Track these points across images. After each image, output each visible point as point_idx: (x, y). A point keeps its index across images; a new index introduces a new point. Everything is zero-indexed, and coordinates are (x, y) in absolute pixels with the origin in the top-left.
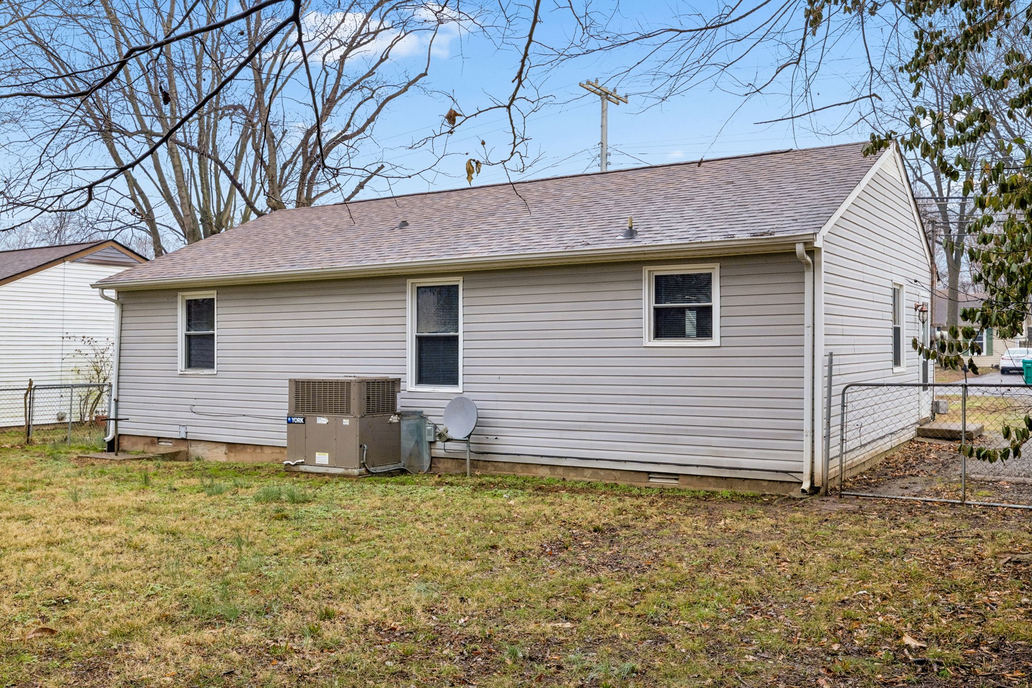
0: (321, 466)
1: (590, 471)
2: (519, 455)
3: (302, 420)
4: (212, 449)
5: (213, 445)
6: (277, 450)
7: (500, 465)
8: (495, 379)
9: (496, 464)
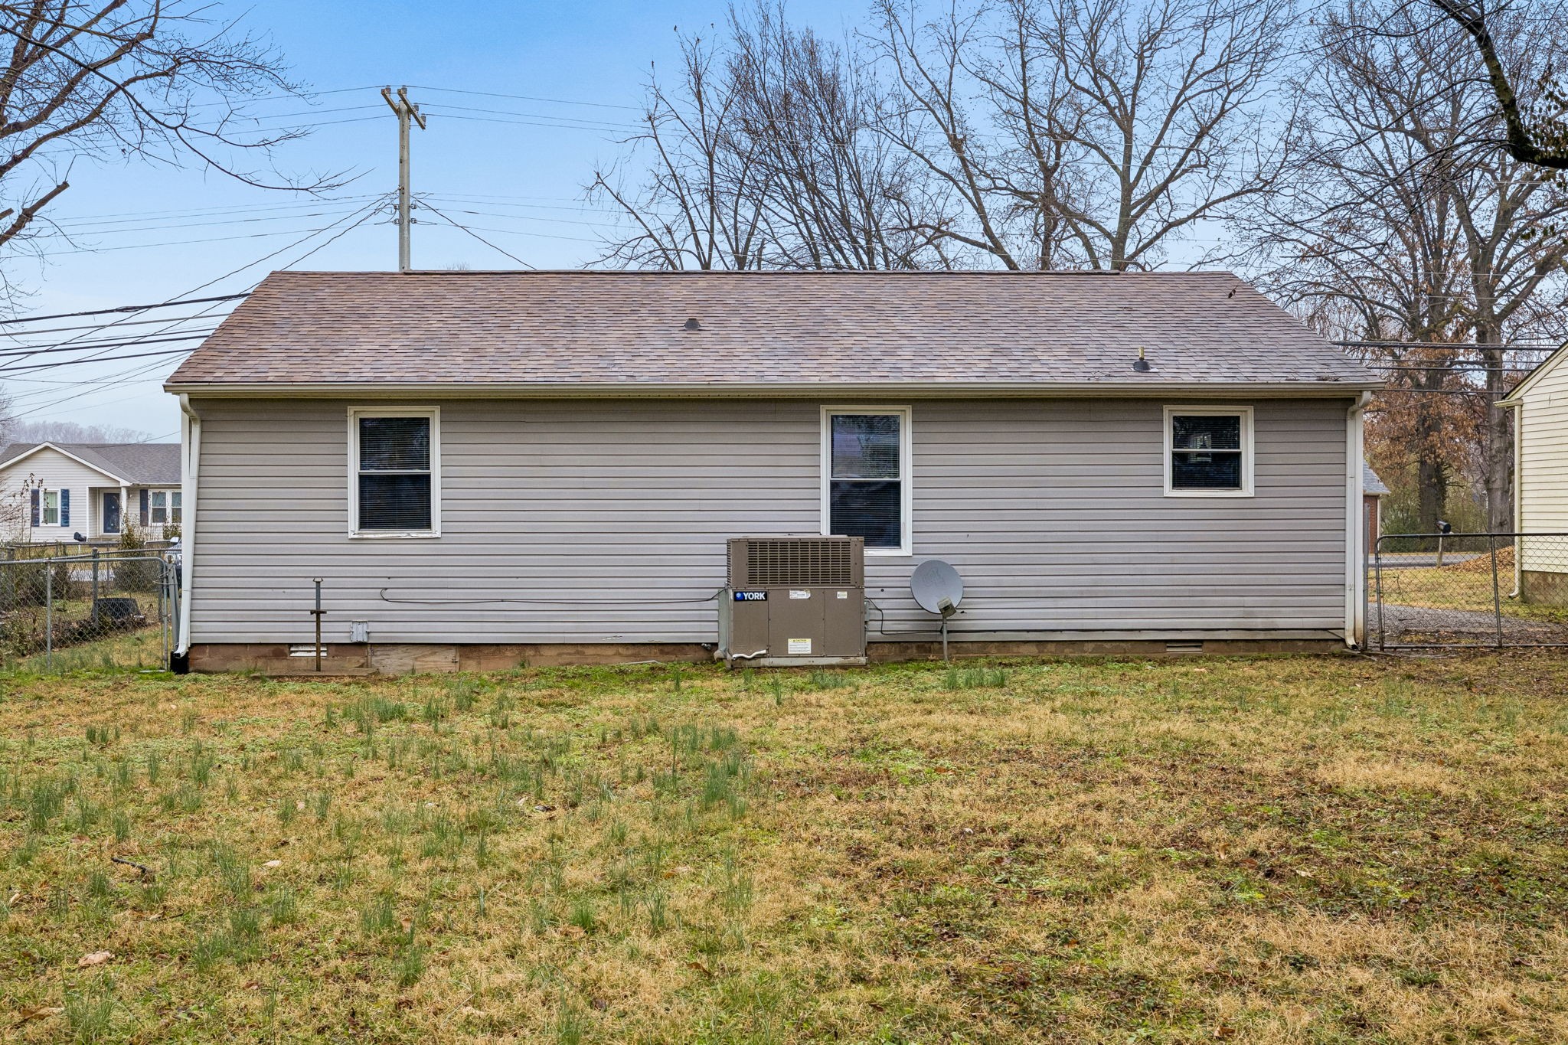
0: (799, 656)
1: (1092, 645)
2: (995, 631)
3: (762, 596)
4: (424, 656)
5: (427, 651)
6: (571, 650)
7: (965, 645)
8: (962, 537)
9: (959, 645)
